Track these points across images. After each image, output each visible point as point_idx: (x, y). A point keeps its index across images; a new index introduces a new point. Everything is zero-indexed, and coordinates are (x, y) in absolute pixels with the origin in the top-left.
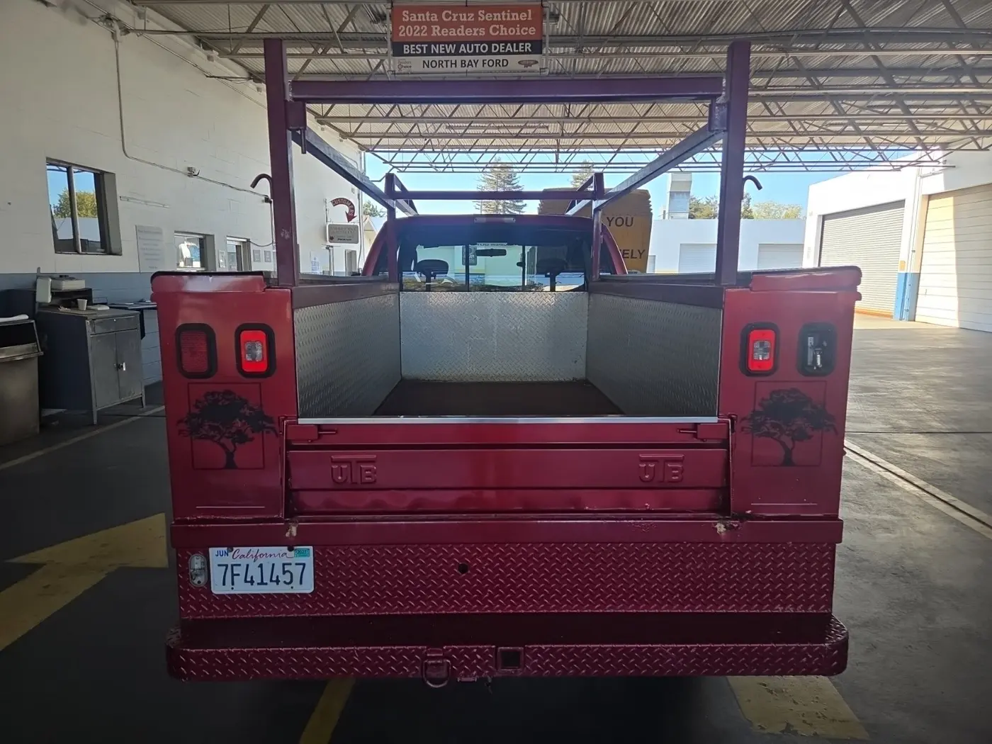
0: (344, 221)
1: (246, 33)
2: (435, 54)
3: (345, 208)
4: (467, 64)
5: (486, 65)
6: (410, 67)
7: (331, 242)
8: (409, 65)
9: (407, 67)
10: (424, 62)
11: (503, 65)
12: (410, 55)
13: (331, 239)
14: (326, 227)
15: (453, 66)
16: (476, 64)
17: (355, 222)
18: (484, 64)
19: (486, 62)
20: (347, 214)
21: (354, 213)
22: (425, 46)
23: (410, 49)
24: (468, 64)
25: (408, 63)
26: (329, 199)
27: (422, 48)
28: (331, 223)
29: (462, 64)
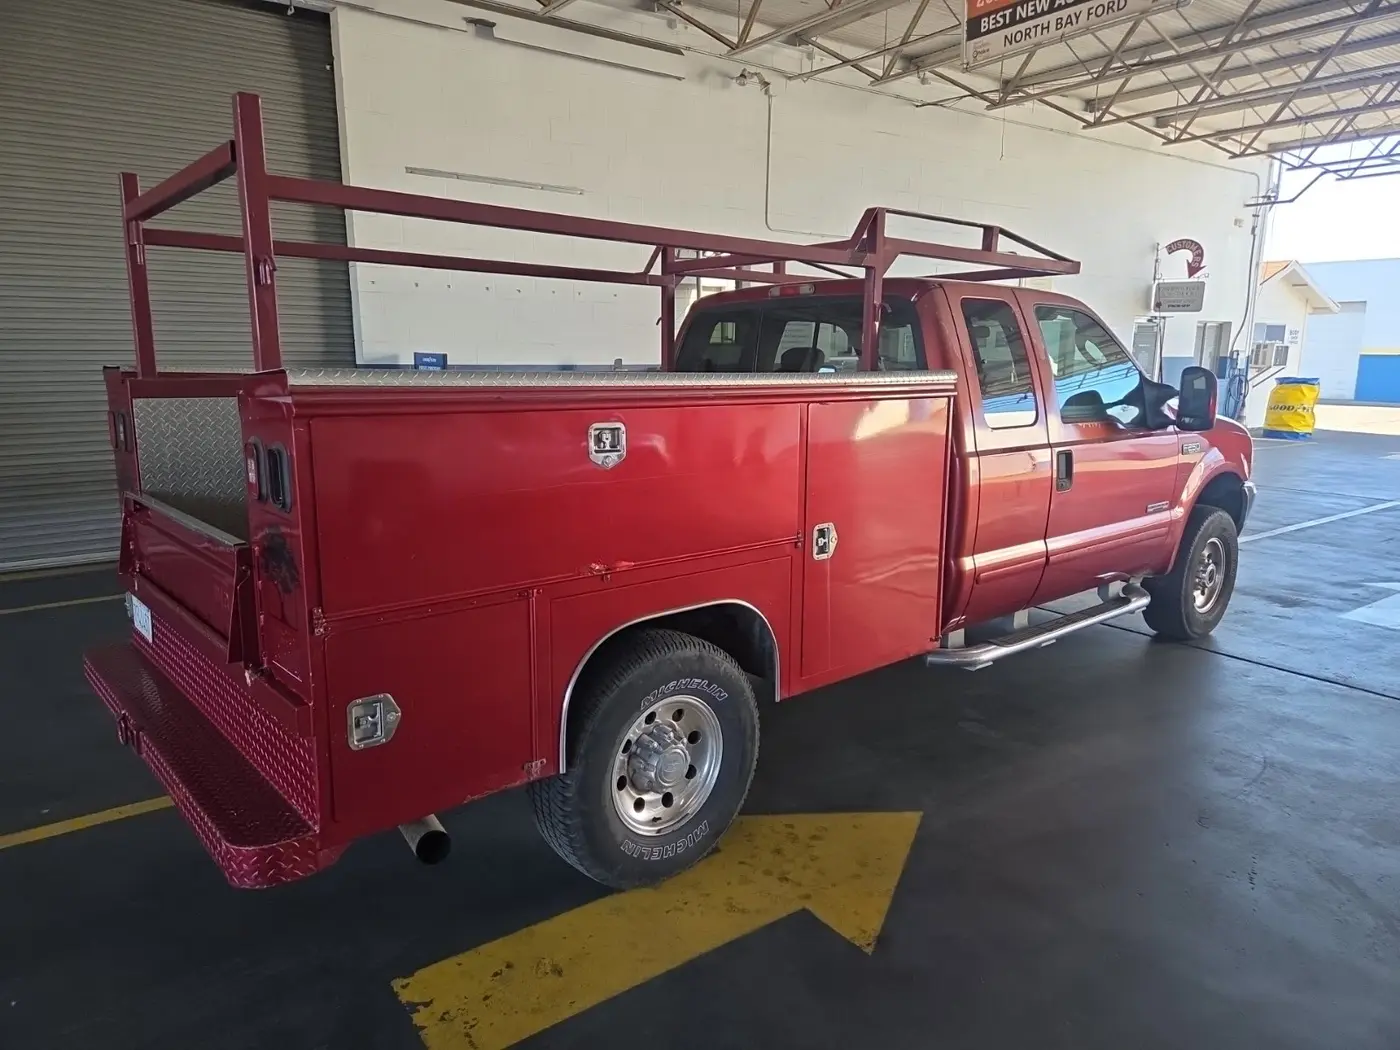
0: (1182, 276)
1: (900, 45)
2: (1022, 20)
3: (1187, 255)
4: (1064, 22)
5: (1092, 17)
6: (988, 50)
7: (1156, 311)
8: (986, 49)
9: (984, 52)
10: (1006, 37)
11: (1119, 9)
12: (989, 32)
13: (1158, 305)
14: (1149, 289)
15: (1045, 31)
16: (1077, 18)
17: (1198, 277)
18: (1089, 14)
19: (1093, 11)
20: (1189, 264)
21: (1200, 262)
22: (1008, 12)
23: (989, 23)
24: (1067, 23)
25: (984, 45)
26: (1165, 242)
27: (1004, 16)
28: (1161, 281)
29: (1057, 24)
